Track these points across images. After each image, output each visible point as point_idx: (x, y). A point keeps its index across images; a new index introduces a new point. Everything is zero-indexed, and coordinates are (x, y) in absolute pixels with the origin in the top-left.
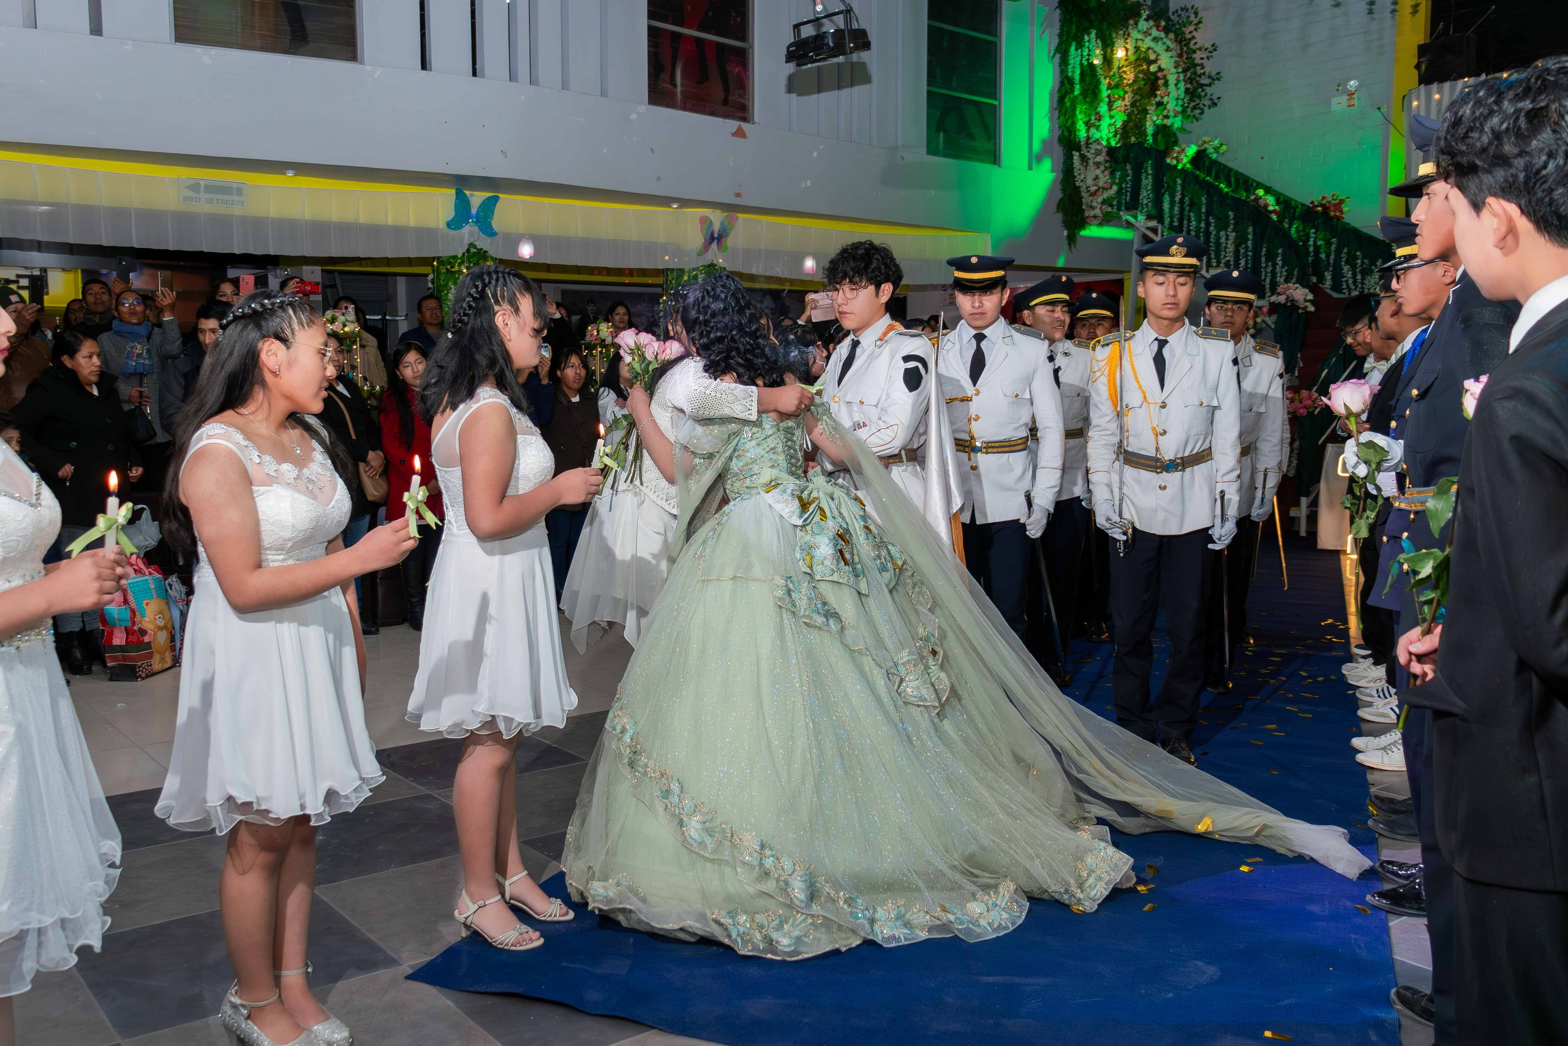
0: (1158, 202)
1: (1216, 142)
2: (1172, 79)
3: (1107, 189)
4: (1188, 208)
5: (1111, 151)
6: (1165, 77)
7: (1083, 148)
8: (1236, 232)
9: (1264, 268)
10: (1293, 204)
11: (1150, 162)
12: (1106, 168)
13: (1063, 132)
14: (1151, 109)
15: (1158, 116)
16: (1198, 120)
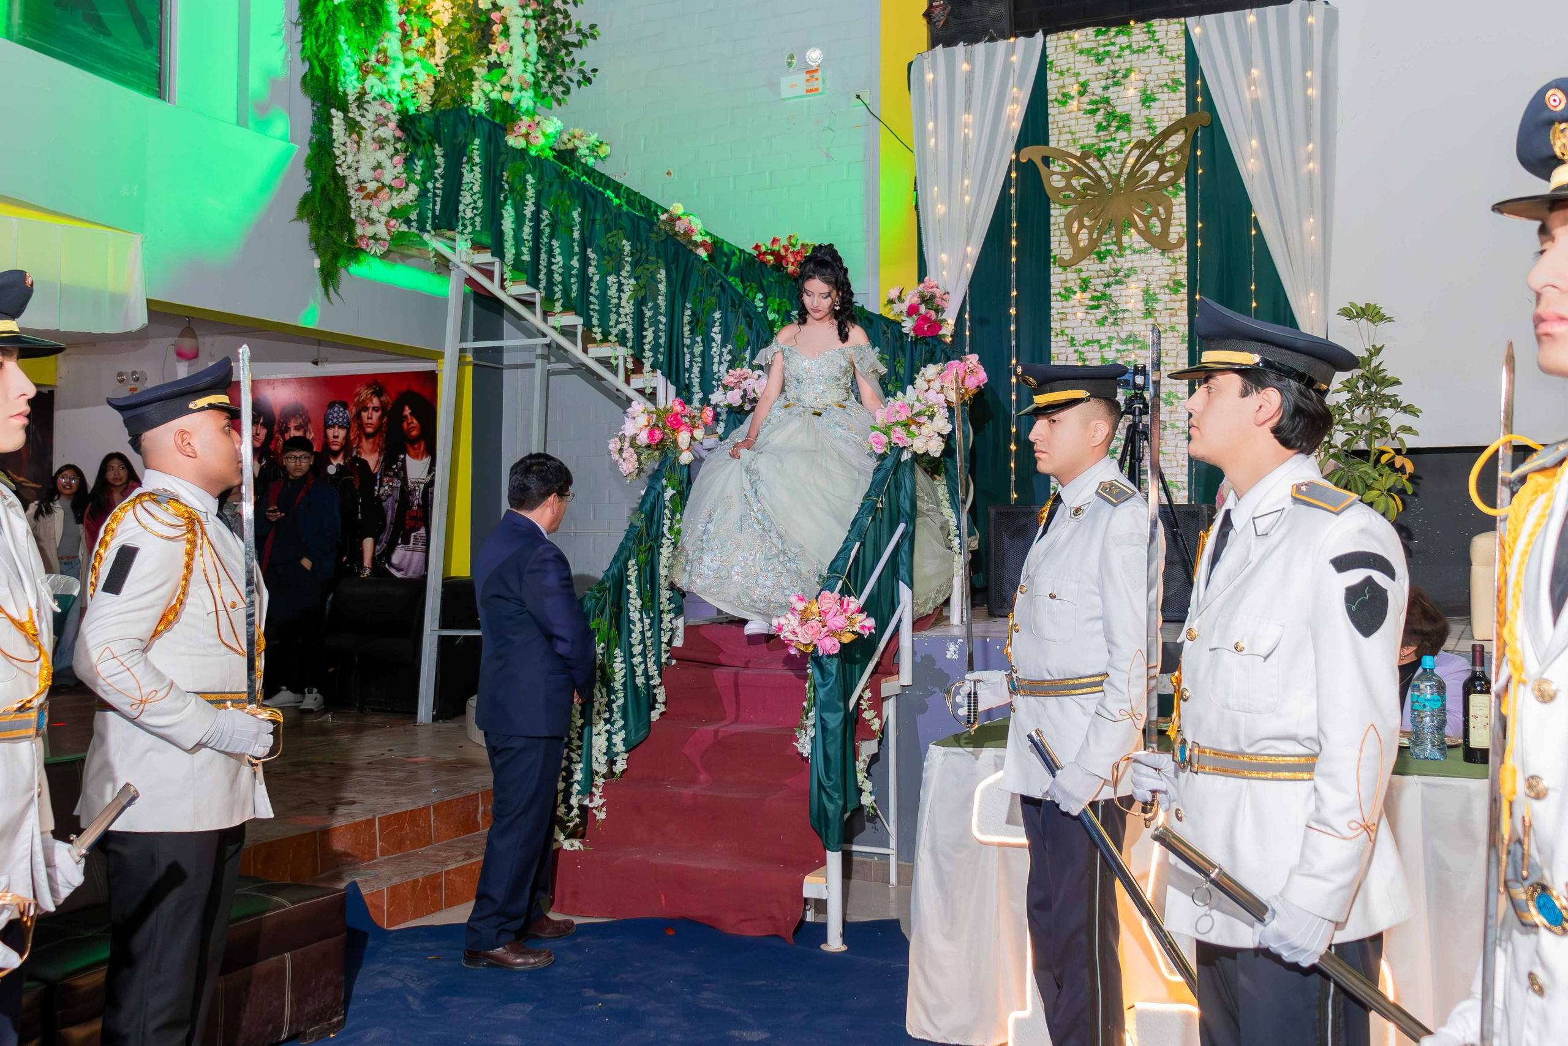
0: (493, 218)
1: (593, 138)
2: (516, 26)
3: (399, 191)
4: (547, 230)
5: (407, 122)
6: (503, 21)
7: (353, 107)
8: (637, 279)
9: (688, 347)
10: (726, 249)
11: (477, 141)
12: (396, 149)
13: (312, 67)
14: (480, 72)
15: (493, 84)
16: (559, 102)
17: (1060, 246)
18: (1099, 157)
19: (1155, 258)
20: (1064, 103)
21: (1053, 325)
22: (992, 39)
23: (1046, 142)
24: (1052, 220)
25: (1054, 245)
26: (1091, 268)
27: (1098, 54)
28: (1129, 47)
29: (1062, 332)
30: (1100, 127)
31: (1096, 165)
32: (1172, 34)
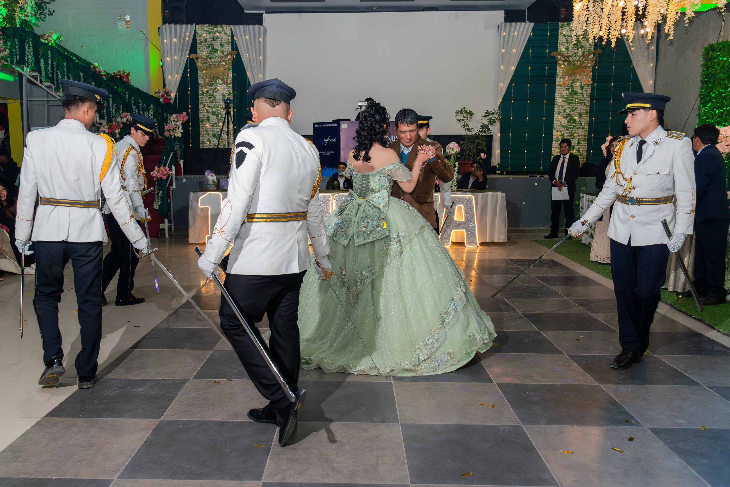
11: (30, 39)
15: (22, 14)
16: (43, 20)
17: (200, 81)
18: (211, 59)
19: (225, 87)
20: (201, 44)
21: (200, 101)
22: (181, 24)
23: (196, 53)
24: (199, 74)
25: (199, 81)
26: (209, 88)
27: (209, 32)
28: (217, 31)
29: (202, 104)
30: (210, 51)
31: (209, 61)
32: (228, 29)
